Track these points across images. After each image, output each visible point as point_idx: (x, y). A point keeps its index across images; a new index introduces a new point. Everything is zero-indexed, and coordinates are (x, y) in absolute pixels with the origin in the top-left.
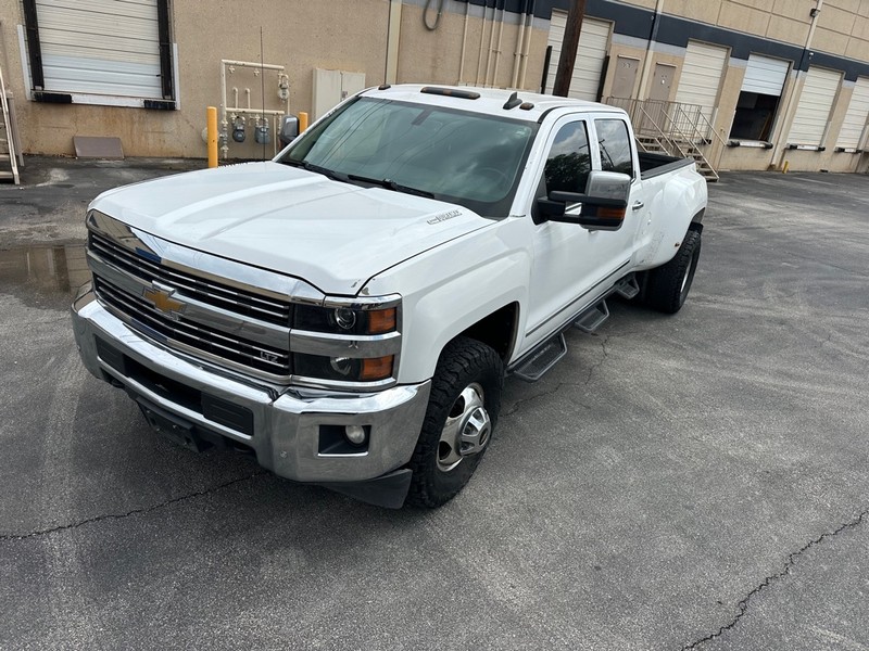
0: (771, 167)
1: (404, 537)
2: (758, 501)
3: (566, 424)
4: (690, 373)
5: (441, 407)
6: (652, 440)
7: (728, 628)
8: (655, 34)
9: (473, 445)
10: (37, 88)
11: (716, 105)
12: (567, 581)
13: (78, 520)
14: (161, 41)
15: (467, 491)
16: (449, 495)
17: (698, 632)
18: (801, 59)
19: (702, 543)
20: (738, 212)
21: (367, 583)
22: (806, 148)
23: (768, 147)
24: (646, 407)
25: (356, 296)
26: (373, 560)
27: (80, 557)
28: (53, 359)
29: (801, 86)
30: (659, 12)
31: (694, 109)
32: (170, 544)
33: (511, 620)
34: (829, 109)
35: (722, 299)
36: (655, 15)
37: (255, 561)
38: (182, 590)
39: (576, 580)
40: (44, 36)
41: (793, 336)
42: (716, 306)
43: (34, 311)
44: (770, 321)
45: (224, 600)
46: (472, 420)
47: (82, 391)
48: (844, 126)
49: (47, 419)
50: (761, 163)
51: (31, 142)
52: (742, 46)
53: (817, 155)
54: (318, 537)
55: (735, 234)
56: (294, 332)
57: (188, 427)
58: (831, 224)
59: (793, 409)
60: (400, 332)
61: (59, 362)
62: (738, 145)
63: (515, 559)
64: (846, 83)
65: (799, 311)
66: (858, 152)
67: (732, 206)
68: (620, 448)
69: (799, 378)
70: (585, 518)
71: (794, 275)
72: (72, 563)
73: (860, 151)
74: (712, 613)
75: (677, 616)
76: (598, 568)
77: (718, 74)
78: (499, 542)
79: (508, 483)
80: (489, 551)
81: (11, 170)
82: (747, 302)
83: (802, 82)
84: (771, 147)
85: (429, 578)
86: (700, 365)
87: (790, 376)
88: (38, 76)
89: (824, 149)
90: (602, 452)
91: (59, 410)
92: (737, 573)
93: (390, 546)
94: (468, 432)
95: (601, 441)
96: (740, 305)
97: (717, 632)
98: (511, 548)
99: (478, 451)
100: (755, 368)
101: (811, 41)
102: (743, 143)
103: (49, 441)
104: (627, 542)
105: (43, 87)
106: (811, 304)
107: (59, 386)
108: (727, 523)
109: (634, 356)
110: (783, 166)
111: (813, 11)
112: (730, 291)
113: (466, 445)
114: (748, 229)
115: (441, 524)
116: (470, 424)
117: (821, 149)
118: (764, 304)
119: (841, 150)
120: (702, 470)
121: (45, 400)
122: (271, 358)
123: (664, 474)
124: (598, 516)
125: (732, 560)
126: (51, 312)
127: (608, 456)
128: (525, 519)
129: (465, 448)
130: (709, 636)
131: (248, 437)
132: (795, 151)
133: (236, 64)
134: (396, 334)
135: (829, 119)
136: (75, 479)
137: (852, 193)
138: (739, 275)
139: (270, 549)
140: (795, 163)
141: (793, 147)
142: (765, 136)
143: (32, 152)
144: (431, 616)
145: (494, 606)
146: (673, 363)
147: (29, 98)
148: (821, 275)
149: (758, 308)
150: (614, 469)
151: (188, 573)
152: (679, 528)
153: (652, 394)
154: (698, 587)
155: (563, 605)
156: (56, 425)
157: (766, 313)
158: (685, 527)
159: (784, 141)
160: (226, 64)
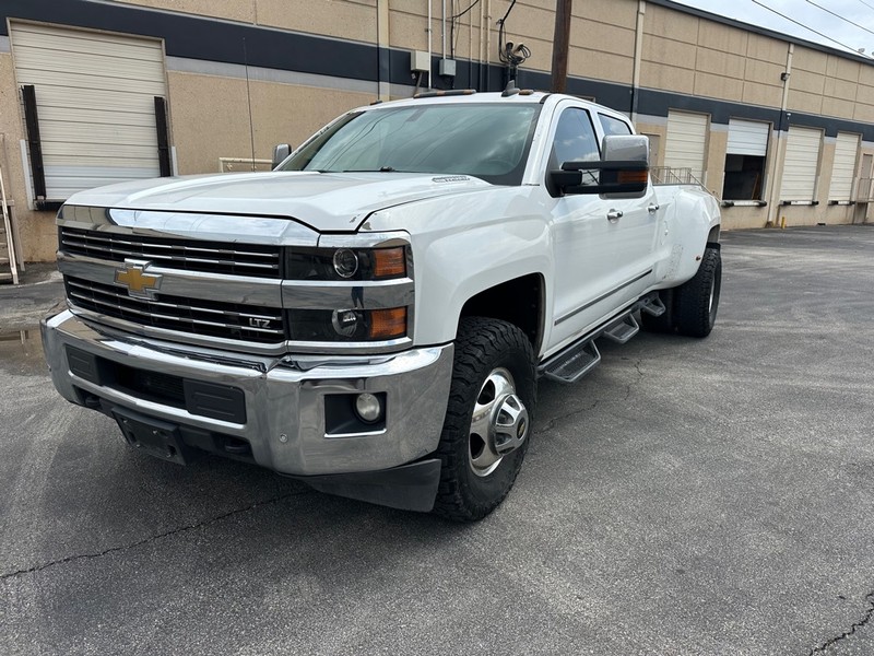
0: (768, 224)
1: (439, 554)
2: (853, 492)
3: (612, 436)
4: (736, 384)
5: (468, 383)
6: (712, 444)
7: (862, 624)
8: (635, 106)
9: (510, 436)
10: (39, 197)
11: (705, 168)
12: (645, 587)
13: (43, 562)
14: (159, 145)
15: (508, 505)
16: (487, 505)
17: (825, 631)
18: (780, 121)
19: (800, 537)
20: (747, 258)
21: (398, 606)
22: (799, 203)
23: (762, 205)
24: (697, 415)
25: (355, 232)
26: (403, 580)
27: (42, 602)
28: (32, 416)
29: (784, 145)
30: (637, 86)
31: (684, 173)
32: (152, 580)
33: (585, 634)
34: (815, 164)
35: (752, 322)
36: (633, 89)
37: (258, 591)
38: (166, 629)
39: (657, 586)
40: (47, 148)
41: (838, 347)
42: (747, 329)
43: (18, 378)
44: (808, 336)
45: (219, 636)
46: (506, 407)
47: (62, 441)
48: (833, 180)
49: (19, 469)
50: (757, 220)
51: (34, 250)
52: (721, 113)
53: (812, 210)
54: (334, 563)
55: (749, 274)
56: (287, 283)
57: (170, 428)
58: (843, 261)
59: (860, 407)
60: (412, 278)
61: (39, 418)
62: (732, 205)
63: (576, 568)
64: (828, 140)
65: (838, 327)
66: (851, 203)
67: (739, 254)
68: (679, 454)
69: (857, 381)
70: (654, 522)
71: (820, 300)
72: (30, 609)
73: (854, 203)
74: (836, 609)
75: (793, 616)
76: (681, 572)
77: (702, 140)
78: (554, 553)
79: (555, 494)
80: (544, 563)
81: (10, 272)
82: (780, 323)
83: (785, 141)
84: (765, 204)
85: (474, 595)
86: (745, 376)
87: (848, 380)
88: (39, 186)
89: (817, 203)
90: (658, 459)
91: (35, 459)
92: (852, 565)
93: (423, 565)
94: (502, 421)
95: (655, 449)
96: (773, 326)
97: (849, 630)
98: (570, 558)
99: (517, 446)
100: (805, 375)
101: (786, 102)
102: (736, 203)
103: (19, 489)
104: (709, 543)
105: (45, 196)
106: (847, 321)
107: (37, 439)
108: (825, 516)
109: (672, 373)
110: (780, 222)
111: (783, 75)
112: (759, 316)
113: (501, 437)
114: (760, 270)
115: (481, 539)
116: (504, 412)
117: (814, 204)
118: (797, 324)
119: (835, 203)
120: (778, 467)
121: (20, 452)
122: (261, 325)
123: (735, 474)
124: (668, 518)
125: (842, 552)
126: (37, 377)
127: (667, 462)
128: (582, 528)
129: (501, 442)
130: (840, 635)
131: (240, 427)
132: (790, 208)
133: (233, 162)
134: (406, 280)
135: (817, 174)
136: (44, 523)
137: (855, 238)
138: (765, 304)
139: (276, 578)
140: (791, 218)
141: (787, 204)
142: (757, 195)
143: (34, 260)
144: (482, 636)
145: (562, 620)
146: (716, 377)
147: (31, 208)
148: (849, 298)
149: (792, 328)
150: (676, 473)
151: (173, 609)
152: (766, 524)
153: (702, 404)
154: (810, 584)
155: (647, 614)
156: (29, 473)
157: (802, 331)
158: (774, 523)
159: (777, 198)
160: (224, 161)
